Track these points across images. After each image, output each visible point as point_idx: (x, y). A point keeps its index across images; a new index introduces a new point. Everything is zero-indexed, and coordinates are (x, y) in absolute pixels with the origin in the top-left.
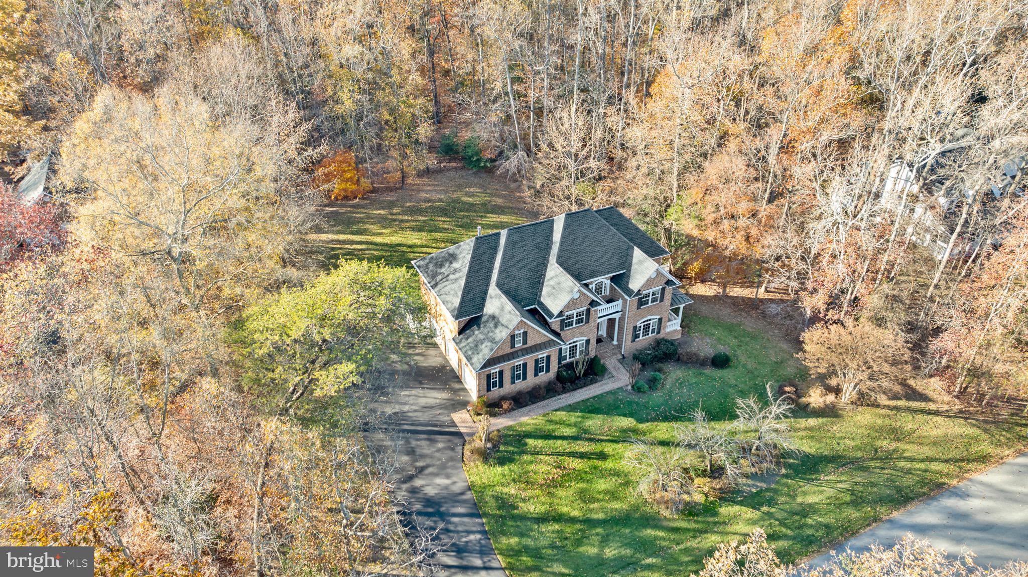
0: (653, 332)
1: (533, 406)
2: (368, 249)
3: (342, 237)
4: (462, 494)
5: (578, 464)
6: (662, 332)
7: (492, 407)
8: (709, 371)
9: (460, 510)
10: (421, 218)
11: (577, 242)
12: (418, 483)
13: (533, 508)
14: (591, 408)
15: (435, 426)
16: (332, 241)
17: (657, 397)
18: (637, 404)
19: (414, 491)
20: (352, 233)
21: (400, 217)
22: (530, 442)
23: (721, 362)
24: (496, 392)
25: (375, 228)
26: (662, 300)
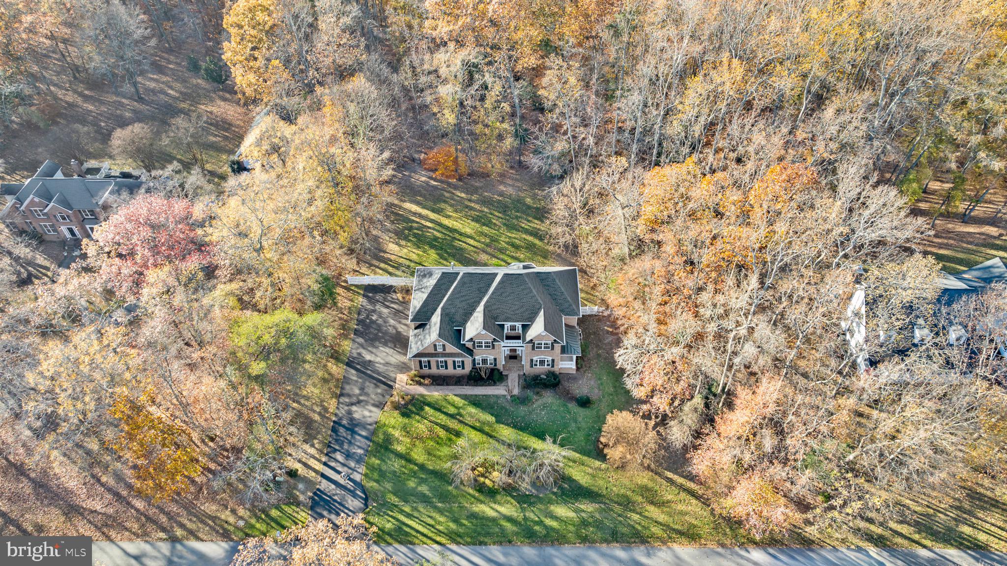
0: (548, 365)
1: (445, 387)
2: (434, 229)
3: (425, 212)
4: (370, 425)
5: (442, 433)
6: (555, 367)
7: (420, 379)
8: (573, 406)
9: (364, 433)
10: (486, 210)
11: (504, 295)
12: (354, 408)
13: (400, 448)
14: (475, 402)
15: (385, 377)
16: (415, 214)
17: (523, 410)
18: (506, 410)
19: (349, 413)
20: (433, 211)
21: (473, 205)
22: (427, 408)
23: (585, 403)
24: (426, 371)
25: (449, 211)
26: (553, 348)
